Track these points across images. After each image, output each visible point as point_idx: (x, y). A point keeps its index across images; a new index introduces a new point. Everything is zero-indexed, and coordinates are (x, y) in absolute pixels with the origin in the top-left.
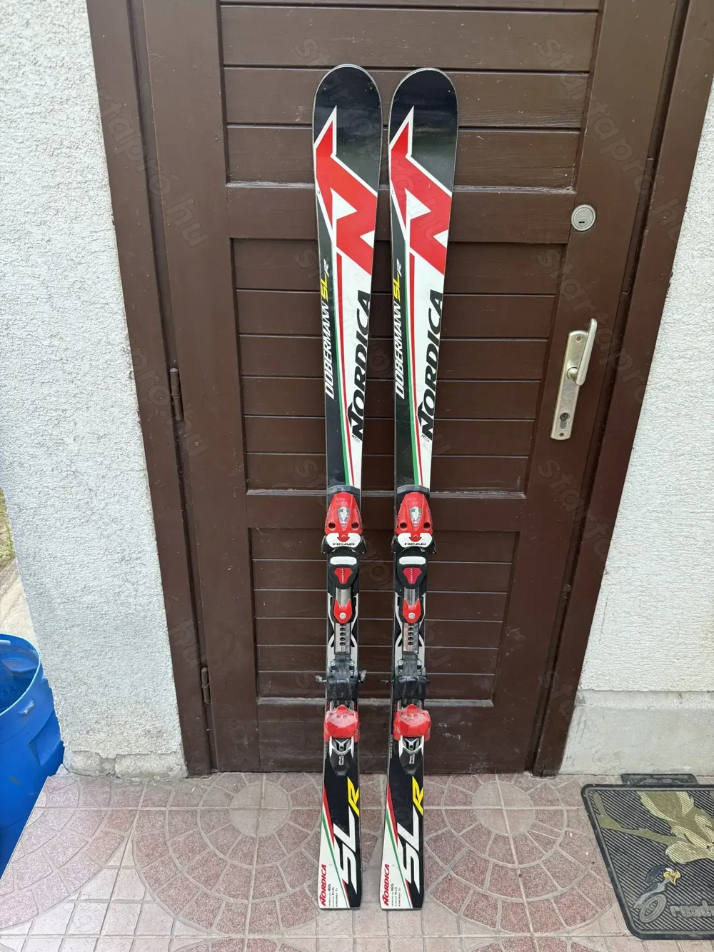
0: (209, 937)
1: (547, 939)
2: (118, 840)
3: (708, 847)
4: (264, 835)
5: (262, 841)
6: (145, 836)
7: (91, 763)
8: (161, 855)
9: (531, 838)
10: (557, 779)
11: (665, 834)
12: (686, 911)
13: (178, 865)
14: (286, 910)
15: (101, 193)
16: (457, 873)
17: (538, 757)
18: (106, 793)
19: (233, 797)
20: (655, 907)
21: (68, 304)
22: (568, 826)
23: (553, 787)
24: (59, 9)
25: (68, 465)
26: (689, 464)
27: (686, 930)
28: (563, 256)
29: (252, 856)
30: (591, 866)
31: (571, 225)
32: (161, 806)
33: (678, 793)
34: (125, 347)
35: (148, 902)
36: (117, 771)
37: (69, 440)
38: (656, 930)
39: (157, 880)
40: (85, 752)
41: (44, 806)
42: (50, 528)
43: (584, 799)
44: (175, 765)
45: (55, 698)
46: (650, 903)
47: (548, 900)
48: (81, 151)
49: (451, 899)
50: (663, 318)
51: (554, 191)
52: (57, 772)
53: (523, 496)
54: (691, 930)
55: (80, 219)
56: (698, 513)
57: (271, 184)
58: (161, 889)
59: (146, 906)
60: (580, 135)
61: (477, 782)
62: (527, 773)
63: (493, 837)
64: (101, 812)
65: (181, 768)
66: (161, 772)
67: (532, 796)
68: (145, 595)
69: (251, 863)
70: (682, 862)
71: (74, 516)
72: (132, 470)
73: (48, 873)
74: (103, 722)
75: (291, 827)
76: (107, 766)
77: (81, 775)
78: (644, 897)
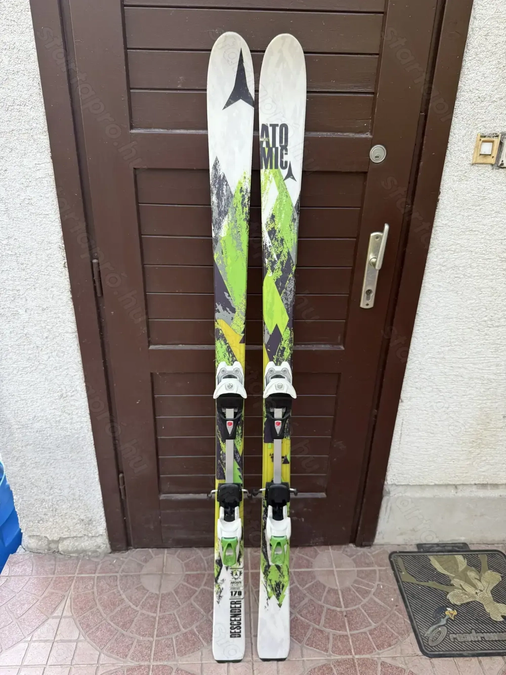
0: (125, 665)
1: (364, 659)
2: (61, 598)
3: (476, 593)
4: (165, 592)
5: (163, 596)
6: (80, 595)
7: (41, 544)
8: (91, 608)
9: (354, 590)
10: (372, 548)
11: (448, 585)
12: (460, 638)
13: (103, 614)
14: (180, 644)
15: (42, 137)
16: (301, 615)
17: (359, 532)
18: (52, 565)
19: (143, 566)
20: (439, 635)
21: (20, 215)
22: (380, 580)
23: (369, 554)
24: (11, 9)
25: (21, 329)
26: (456, 324)
27: (461, 651)
28: (365, 179)
29: (157, 607)
30: (395, 608)
31: (370, 159)
32: (91, 573)
33: (456, 556)
34: (61, 245)
35: (81, 641)
36: (60, 549)
37: (21, 312)
38: (440, 651)
39: (88, 625)
40: (37, 536)
41: (7, 575)
42: (9, 375)
43: (391, 562)
44: (102, 544)
45: (15, 497)
46: (434, 633)
47: (365, 633)
48: (28, 107)
49: (297, 633)
50: (435, 223)
51: (357, 136)
52: (18, 551)
53: (342, 348)
54: (464, 651)
55: (28, 155)
56: (464, 359)
57: (162, 130)
58: (90, 632)
59: (80, 644)
60: (374, 97)
61: (316, 552)
62: (351, 545)
63: (327, 590)
64: (48, 578)
65: (106, 547)
66: (92, 549)
67: (354, 560)
68: (77, 422)
69: (155, 612)
70: (458, 603)
71: (26, 366)
72: (67, 332)
73: (9, 622)
74: (50, 514)
75: (185, 586)
76: (53, 546)
77: (34, 552)
78: (431, 629)
